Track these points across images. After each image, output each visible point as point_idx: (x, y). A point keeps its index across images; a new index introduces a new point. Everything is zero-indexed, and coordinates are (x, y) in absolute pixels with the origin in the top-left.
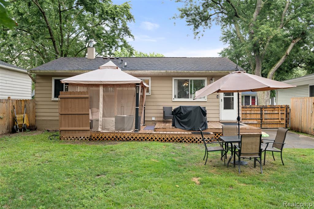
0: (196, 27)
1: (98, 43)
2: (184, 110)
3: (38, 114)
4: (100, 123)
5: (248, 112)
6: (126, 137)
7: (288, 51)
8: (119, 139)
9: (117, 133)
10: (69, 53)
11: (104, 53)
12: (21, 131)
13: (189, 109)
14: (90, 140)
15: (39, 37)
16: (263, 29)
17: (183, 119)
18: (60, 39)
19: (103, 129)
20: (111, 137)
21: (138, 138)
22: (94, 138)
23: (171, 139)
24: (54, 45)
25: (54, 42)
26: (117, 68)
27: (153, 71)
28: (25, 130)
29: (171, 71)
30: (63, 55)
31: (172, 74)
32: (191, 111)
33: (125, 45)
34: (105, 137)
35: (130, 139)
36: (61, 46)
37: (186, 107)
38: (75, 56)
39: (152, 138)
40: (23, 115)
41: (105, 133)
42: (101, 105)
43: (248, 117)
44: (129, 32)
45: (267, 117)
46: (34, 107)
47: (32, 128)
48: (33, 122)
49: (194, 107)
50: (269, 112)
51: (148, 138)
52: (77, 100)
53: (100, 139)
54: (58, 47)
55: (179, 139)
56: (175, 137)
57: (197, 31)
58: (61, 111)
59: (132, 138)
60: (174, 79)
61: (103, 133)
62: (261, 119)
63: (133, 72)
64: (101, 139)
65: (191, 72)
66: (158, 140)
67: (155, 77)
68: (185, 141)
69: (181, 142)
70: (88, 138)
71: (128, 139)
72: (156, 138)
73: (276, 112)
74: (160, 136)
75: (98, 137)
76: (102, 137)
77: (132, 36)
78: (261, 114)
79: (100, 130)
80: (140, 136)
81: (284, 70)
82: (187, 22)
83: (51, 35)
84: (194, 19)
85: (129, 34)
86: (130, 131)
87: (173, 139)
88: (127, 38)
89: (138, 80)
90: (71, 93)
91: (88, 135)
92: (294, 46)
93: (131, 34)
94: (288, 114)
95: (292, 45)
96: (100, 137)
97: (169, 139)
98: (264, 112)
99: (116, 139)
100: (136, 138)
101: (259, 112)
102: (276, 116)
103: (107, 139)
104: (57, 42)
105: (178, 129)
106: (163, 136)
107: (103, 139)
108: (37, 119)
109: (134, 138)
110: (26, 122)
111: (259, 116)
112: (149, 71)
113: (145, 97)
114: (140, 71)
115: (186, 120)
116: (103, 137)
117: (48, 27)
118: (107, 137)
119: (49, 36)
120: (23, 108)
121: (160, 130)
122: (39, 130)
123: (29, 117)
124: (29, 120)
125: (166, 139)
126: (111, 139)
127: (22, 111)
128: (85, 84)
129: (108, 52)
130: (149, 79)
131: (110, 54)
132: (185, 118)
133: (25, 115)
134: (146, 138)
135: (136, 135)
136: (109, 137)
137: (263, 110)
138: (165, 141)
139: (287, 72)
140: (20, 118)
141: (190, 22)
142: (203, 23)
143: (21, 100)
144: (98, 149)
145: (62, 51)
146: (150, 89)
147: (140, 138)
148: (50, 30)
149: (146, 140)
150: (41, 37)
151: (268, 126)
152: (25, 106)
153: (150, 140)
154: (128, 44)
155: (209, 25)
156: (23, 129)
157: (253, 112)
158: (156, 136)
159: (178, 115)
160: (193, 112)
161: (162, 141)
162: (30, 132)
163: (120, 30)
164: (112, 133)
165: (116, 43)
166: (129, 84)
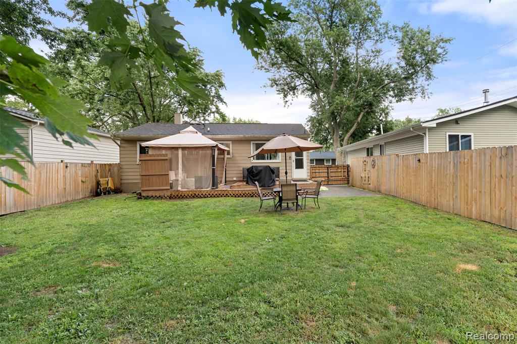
0: (285, 96)
1: (189, 110)
2: (255, 169)
3: (123, 178)
4: (180, 183)
5: (317, 171)
6: (204, 194)
7: (359, 119)
8: (197, 196)
9: (195, 191)
10: (161, 118)
11: (198, 119)
12: (105, 194)
13: (260, 168)
14: (170, 198)
15: (128, 102)
16: (337, 99)
17: (255, 177)
18: (152, 105)
19: (182, 188)
20: (190, 195)
21: (214, 194)
22: (174, 196)
23: (244, 194)
24: (145, 110)
25: (144, 108)
26: (197, 133)
27: (232, 136)
28: (109, 193)
29: (249, 135)
30: (156, 121)
31: (250, 139)
32: (261, 170)
33: (218, 111)
34: (185, 195)
35: (207, 196)
36: (153, 112)
37: (257, 167)
38: (168, 121)
39: (227, 195)
40: (107, 179)
41: (184, 191)
42: (180, 166)
43: (318, 175)
44: (221, 98)
45: (333, 174)
46: (119, 171)
47: (117, 191)
48: (118, 185)
49: (264, 166)
50: (334, 171)
51: (223, 195)
52: (157, 162)
53: (179, 197)
54: (149, 113)
55: (250, 195)
56: (247, 193)
57: (286, 99)
58: (142, 172)
59: (209, 195)
60: (252, 142)
61: (182, 191)
62: (328, 177)
63: (214, 137)
64: (181, 197)
65: (266, 136)
66: (232, 196)
67: (236, 141)
68: (256, 196)
69: (252, 196)
70: (168, 196)
71: (206, 196)
72: (230, 195)
73: (340, 170)
74: (234, 192)
75: (177, 196)
76: (181, 195)
77: (225, 103)
78: (328, 172)
79: (179, 188)
80: (216, 192)
81: (358, 135)
82: (277, 91)
83: (141, 101)
84: (283, 89)
85: (222, 101)
86: (208, 189)
87: (246, 194)
88: (220, 105)
89: (214, 143)
90: (151, 156)
91: (168, 194)
92: (364, 115)
93: (224, 101)
94: (348, 172)
95: (362, 113)
96: (179, 195)
97: (242, 194)
98: (330, 171)
99: (194, 196)
100: (213, 195)
101: (326, 170)
102: (339, 174)
103: (186, 197)
104: (147, 108)
105: (250, 186)
106: (237, 192)
107: (183, 197)
108: (123, 182)
109: (211, 194)
110: (111, 185)
111: (326, 175)
112: (229, 136)
113: (226, 159)
114: (221, 136)
115: (258, 178)
116: (183, 195)
117: (137, 93)
118: (186, 195)
119: (139, 102)
120: (107, 172)
121: (235, 187)
122: (125, 193)
123: (113, 180)
124: (114, 184)
125: (239, 194)
126: (190, 197)
127: (107, 175)
128: (165, 148)
129: (202, 118)
130: (230, 142)
131: (205, 120)
132: (257, 176)
133: (110, 179)
134: (221, 195)
135: (212, 192)
136: (188, 195)
137: (329, 169)
138: (239, 196)
139: (360, 137)
140: (104, 182)
141: (279, 91)
142: (291, 93)
143: (105, 164)
144: (174, 205)
145: (154, 117)
146: (231, 151)
147: (216, 195)
148: (139, 95)
149: (222, 196)
150: (130, 102)
151: (333, 183)
152: (110, 170)
153: (225, 196)
154: (220, 111)
155: (296, 94)
156: (108, 192)
157: (321, 171)
158: (230, 192)
159: (251, 174)
160: (263, 171)
161: (235, 196)
162: (115, 195)
163: (213, 97)
164: (191, 191)
165: (209, 109)
166: (206, 147)
